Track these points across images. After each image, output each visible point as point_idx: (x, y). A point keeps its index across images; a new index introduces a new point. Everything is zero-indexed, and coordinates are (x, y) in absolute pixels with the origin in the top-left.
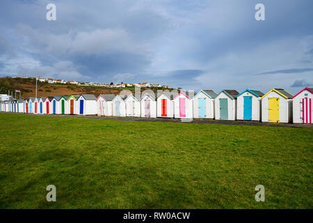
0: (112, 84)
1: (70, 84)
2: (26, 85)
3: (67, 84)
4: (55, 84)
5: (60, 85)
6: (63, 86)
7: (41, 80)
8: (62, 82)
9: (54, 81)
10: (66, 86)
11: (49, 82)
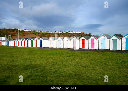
0: (55, 31)
1: (35, 32)
3: (33, 32)
4: (27, 32)
5: (30, 33)
6: (31, 33)
7: (21, 30)
8: (31, 31)
9: (27, 30)
10: (33, 33)
11: (25, 31)
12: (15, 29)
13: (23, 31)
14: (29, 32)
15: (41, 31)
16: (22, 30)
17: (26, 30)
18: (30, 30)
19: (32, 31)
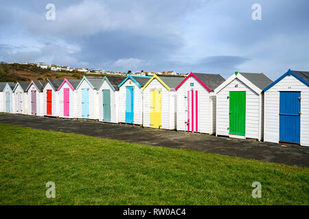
0: (130, 72)
1: (77, 72)
2: (22, 73)
3: (73, 72)
4: (59, 71)
5: (66, 74)
6: (69, 74)
7: (43, 67)
8: (68, 70)
9: (58, 68)
10: (71, 74)
11: (52, 69)
12: (29, 65)
13: (49, 69)
14: (64, 71)
15: (93, 71)
16: (46, 67)
17: (56, 67)
18: (66, 67)
19: (71, 70)
